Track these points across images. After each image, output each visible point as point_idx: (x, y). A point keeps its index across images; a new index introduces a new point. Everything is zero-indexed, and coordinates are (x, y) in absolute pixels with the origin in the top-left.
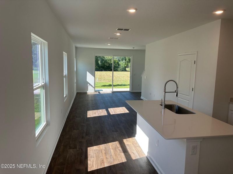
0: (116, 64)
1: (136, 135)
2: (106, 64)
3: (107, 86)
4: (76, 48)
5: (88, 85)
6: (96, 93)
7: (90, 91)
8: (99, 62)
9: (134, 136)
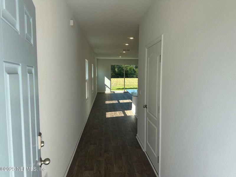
0: (132, 71)
1: (132, 109)
2: (122, 71)
3: (121, 89)
4: (97, 59)
5: (106, 87)
6: (111, 93)
7: (108, 91)
8: (116, 69)
9: (131, 110)
